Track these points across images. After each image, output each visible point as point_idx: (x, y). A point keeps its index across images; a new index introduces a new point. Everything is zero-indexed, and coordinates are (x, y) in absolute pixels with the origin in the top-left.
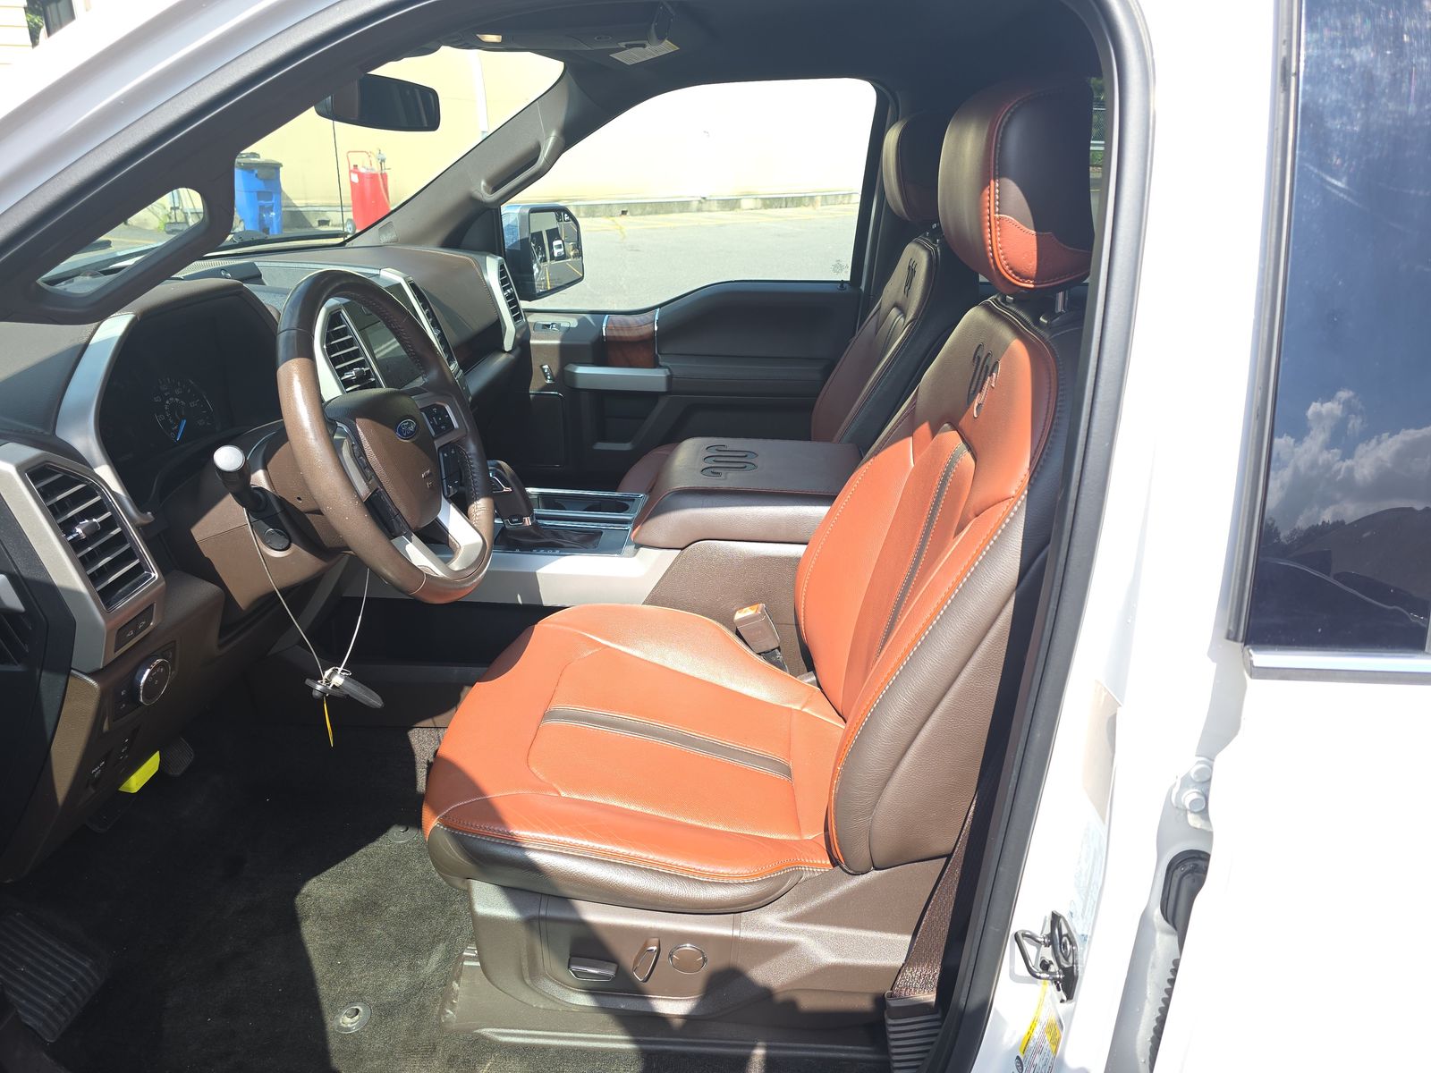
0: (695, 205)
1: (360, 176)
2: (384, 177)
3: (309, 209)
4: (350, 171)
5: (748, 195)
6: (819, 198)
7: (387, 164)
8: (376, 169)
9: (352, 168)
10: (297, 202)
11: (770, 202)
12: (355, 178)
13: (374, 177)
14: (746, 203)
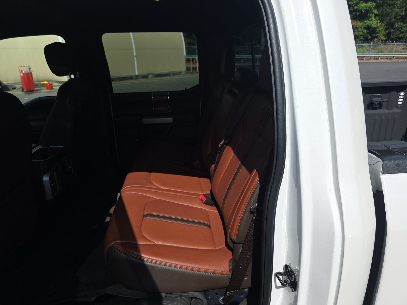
0: (134, 77)
1: (23, 74)
2: (31, 74)
3: (9, 85)
4: (20, 73)
5: (150, 74)
6: (172, 74)
7: (32, 70)
8: (28, 71)
9: (21, 71)
10: (4, 83)
11: (157, 76)
12: (22, 74)
13: (27, 74)
14: (150, 76)
